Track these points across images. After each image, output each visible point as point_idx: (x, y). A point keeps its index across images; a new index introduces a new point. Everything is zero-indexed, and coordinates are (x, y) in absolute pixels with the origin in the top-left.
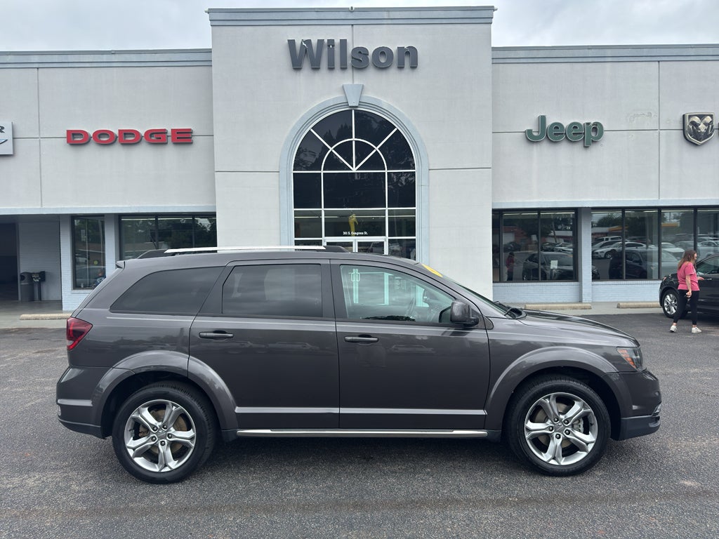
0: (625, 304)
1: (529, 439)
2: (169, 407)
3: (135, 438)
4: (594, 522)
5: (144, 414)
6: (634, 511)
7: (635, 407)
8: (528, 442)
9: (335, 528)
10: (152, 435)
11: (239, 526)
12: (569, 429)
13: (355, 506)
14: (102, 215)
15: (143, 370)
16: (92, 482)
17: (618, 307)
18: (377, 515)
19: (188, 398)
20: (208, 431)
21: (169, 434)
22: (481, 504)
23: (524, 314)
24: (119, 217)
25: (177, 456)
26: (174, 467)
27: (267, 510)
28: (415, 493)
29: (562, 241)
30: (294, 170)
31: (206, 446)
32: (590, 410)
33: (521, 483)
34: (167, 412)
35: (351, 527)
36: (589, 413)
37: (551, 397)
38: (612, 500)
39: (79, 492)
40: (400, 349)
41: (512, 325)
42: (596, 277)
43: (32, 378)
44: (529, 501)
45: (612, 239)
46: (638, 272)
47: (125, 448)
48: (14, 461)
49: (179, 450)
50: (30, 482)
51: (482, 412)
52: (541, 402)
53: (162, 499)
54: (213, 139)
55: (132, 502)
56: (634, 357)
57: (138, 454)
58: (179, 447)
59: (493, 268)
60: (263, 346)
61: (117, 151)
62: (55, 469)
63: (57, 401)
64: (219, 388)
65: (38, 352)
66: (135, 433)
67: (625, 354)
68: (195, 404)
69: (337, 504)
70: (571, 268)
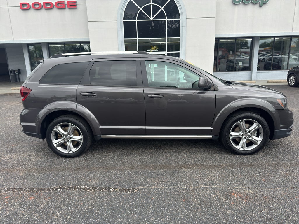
0: (271, 81)
1: (231, 139)
2: (70, 126)
3: (56, 139)
4: (260, 175)
5: (59, 129)
6: (278, 171)
7: (281, 125)
8: (231, 141)
9: (144, 177)
10: (63, 138)
11: (103, 176)
12: (250, 135)
13: (153, 167)
14: (40, 44)
15: (56, 110)
16: (40, 157)
17: (267, 82)
18: (163, 171)
19: (78, 122)
20: (88, 136)
21: (71, 137)
22: (209, 167)
23: (233, 84)
24: (48, 44)
25: (75, 146)
26: (74, 151)
27: (115, 169)
28: (179, 162)
29: (243, 54)
30: (124, 20)
31: (88, 142)
32: (261, 127)
33: (226, 158)
34: (69, 128)
35: (151, 176)
36: (260, 128)
37: (243, 121)
38: (268, 166)
39: (34, 161)
40: (171, 100)
41: (227, 88)
42: (258, 69)
43: (16, 114)
44: (230, 166)
45: (265, 53)
46: (278, 67)
47: (52, 143)
48: (7, 148)
49: (76, 144)
50: (14, 157)
51: (210, 128)
52: (238, 123)
53: (70, 164)
54: (86, 6)
55: (56, 165)
56: (284, 103)
57: (58, 146)
58: (76, 143)
59: (214, 65)
60: (114, 100)
61: (43, 12)
62: (25, 152)
63: (21, 123)
64: (92, 118)
65: (19, 103)
66: (56, 137)
67: (280, 101)
68: (81, 124)
69: (145, 166)
70: (248, 65)
